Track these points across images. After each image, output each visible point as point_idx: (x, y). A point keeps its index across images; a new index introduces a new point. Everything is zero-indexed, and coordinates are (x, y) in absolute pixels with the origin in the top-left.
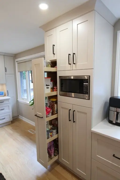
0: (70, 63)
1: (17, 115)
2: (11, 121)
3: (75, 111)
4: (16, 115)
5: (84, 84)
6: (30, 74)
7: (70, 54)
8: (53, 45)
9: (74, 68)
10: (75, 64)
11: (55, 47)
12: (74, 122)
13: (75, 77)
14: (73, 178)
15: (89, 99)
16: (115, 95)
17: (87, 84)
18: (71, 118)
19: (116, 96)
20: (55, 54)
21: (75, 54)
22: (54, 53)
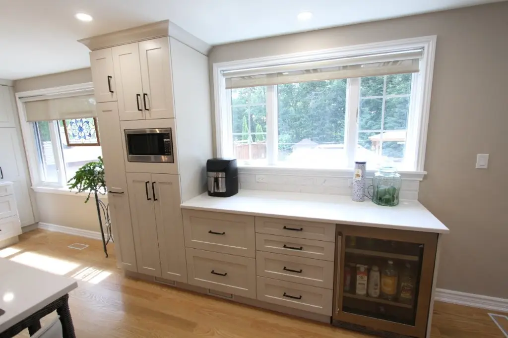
0: (140, 109)
1: (33, 223)
2: (20, 236)
3: (155, 182)
4: (29, 221)
5: (165, 140)
6: (62, 129)
7: (139, 95)
8: (109, 77)
9: (148, 116)
10: (148, 110)
11: (112, 81)
12: (155, 200)
13: (151, 131)
14: (163, 289)
15: (173, 162)
16: (218, 157)
17: (168, 140)
18: (151, 195)
19: (220, 157)
20: (113, 92)
21: (146, 94)
22: (112, 90)
